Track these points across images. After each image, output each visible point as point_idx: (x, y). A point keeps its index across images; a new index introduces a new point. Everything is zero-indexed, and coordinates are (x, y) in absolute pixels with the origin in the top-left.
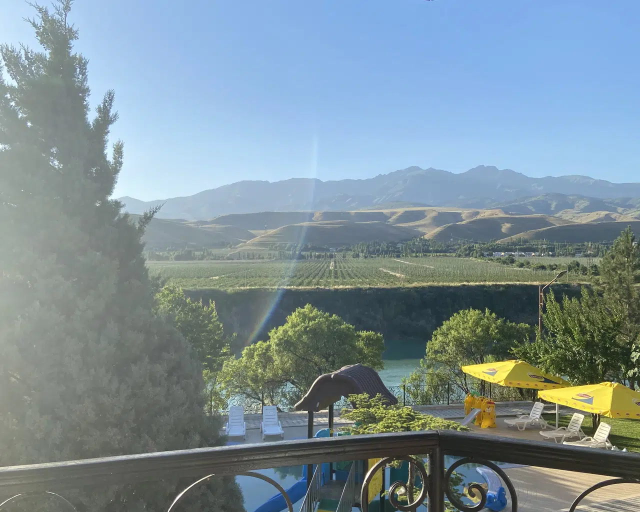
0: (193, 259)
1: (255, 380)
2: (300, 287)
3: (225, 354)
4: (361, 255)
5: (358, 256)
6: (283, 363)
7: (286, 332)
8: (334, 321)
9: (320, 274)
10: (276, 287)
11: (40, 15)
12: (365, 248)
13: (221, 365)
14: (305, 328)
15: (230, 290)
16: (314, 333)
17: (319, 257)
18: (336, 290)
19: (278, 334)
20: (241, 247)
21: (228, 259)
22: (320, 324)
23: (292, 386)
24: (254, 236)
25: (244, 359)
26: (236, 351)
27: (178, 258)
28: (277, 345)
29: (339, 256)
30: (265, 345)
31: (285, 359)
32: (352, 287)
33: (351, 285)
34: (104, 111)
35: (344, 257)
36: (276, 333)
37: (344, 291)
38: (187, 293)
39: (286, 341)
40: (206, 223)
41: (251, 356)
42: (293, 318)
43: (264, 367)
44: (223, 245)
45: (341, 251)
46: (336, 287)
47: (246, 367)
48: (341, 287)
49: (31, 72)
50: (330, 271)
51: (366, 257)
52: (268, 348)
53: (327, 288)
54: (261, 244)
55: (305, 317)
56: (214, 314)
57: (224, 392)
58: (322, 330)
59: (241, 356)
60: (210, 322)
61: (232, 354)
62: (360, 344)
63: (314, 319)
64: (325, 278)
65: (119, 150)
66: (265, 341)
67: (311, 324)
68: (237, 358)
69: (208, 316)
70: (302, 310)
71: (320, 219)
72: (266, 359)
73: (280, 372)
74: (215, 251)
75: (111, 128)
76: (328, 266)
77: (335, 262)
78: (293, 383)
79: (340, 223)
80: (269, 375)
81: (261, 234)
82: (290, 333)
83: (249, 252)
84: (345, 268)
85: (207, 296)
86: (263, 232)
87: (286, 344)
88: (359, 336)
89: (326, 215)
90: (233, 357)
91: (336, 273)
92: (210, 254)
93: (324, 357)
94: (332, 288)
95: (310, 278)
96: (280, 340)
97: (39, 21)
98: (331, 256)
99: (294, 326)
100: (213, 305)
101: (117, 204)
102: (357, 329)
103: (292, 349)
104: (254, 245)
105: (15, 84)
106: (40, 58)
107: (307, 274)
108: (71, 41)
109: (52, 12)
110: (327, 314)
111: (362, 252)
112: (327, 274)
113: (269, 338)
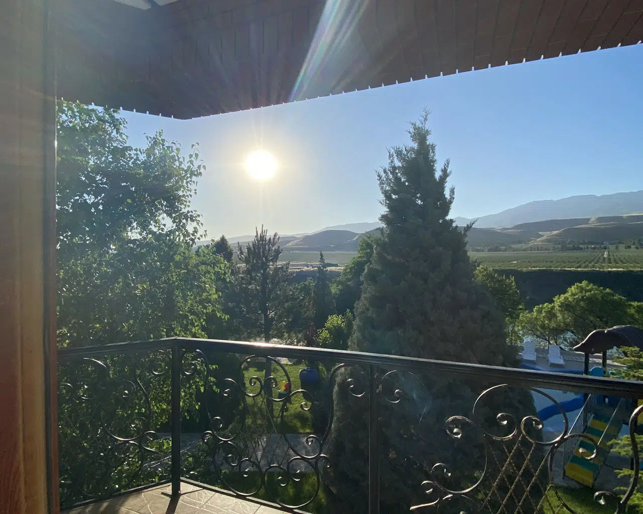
0: (500, 250)
1: (543, 327)
2: (579, 269)
3: (521, 309)
4: (633, 246)
5: (629, 247)
6: (563, 317)
7: (566, 298)
8: (608, 294)
9: (596, 261)
10: (559, 269)
11: (412, 126)
12: (636, 241)
13: (518, 316)
14: (583, 297)
15: (524, 270)
16: (590, 301)
17: (594, 248)
18: (610, 272)
19: (561, 299)
20: (532, 243)
21: (523, 250)
22: (595, 294)
23: (572, 334)
24: (542, 236)
25: (535, 314)
26: (529, 308)
27: (489, 250)
28: (560, 306)
29: (612, 247)
30: (550, 306)
31: (566, 316)
32: (625, 270)
33: (623, 268)
34: (444, 171)
35: (617, 248)
36: (559, 299)
37: (617, 273)
38: (495, 271)
39: (567, 305)
40: (508, 229)
41: (540, 311)
42: (573, 289)
43: (550, 320)
44: (520, 242)
45: (614, 244)
46: (609, 269)
47: (536, 318)
48: (614, 269)
49: (408, 157)
50: (604, 258)
51: (637, 248)
52: (553, 308)
53: (601, 270)
54: (548, 241)
55: (582, 289)
56: (513, 284)
57: (521, 332)
58: (597, 299)
59: (533, 311)
60: (511, 289)
61: (526, 309)
62: (632, 311)
63: (590, 291)
64: (600, 263)
65: (452, 191)
66: (550, 303)
67: (587, 294)
68: (529, 313)
69: (510, 285)
70: (580, 285)
71: (595, 222)
72: (551, 315)
73: (562, 324)
74: (513, 246)
75: (448, 179)
76: (603, 255)
77: (609, 252)
78: (572, 332)
79: (613, 224)
80: (553, 325)
81: (546, 235)
82: (570, 299)
83: (539, 246)
84: (617, 256)
85: (508, 273)
86: (549, 232)
88: (631, 305)
89: (600, 219)
90: (527, 311)
91: (609, 259)
92: (511, 248)
93: (599, 318)
94: (606, 270)
95: (587, 263)
96: (562, 303)
97: (412, 130)
98: (605, 248)
99: (573, 295)
100: (513, 279)
101: (452, 221)
102: (628, 300)
103: (571, 310)
104: (541, 241)
105: (400, 165)
106: (412, 149)
107: (585, 261)
108: (427, 137)
109: (418, 124)
110: (602, 288)
111: (634, 244)
112: (601, 260)
113: (554, 301)
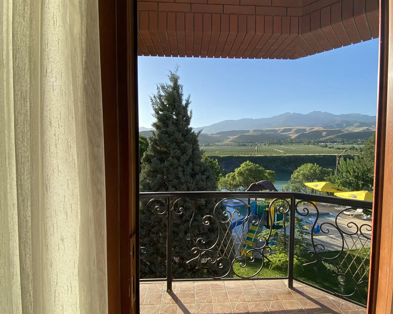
0: (210, 146)
1: (230, 184)
2: (245, 155)
3: (220, 176)
4: (267, 144)
5: (266, 145)
6: (239, 180)
7: (240, 169)
8: (257, 167)
9: (252, 151)
10: (237, 155)
11: (170, 73)
12: (268, 142)
13: (219, 179)
14: (247, 169)
15: (221, 156)
16: (250, 170)
17: (252, 145)
18: (258, 156)
19: (238, 170)
20: (225, 142)
21: (221, 146)
22: (252, 167)
23: (242, 187)
24: (229, 138)
25: (226, 178)
26: (224, 175)
27: (205, 146)
28: (238, 174)
29: (259, 145)
30: (233, 174)
31: (240, 178)
33: (263, 155)
34: (188, 101)
35: (261, 145)
36: (237, 170)
37: (260, 157)
38: (209, 157)
39: (240, 173)
40: (214, 134)
41: (229, 177)
42: (243, 165)
43: (233, 181)
44: (219, 142)
45: (259, 143)
46: (258, 155)
47: (227, 180)
48: (259, 155)
49: (168, 91)
50: (256, 150)
51: (269, 145)
52: (234, 175)
53: (254, 156)
54: (232, 141)
55: (247, 165)
56: (217, 163)
57: (220, 188)
58: (253, 169)
59: (225, 177)
60: (216, 166)
61: (222, 176)
62: (266, 174)
63: (250, 165)
64: (254, 153)
65: (191, 113)
66: (233, 172)
67: (249, 167)
68: (224, 177)
69: (215, 164)
70: (246, 163)
71: (252, 132)
72: (234, 178)
73: (238, 182)
74: (217, 144)
76: (255, 148)
77: (257, 147)
78: (243, 186)
79: (260, 133)
80: (235, 183)
81: (232, 138)
82: (242, 170)
83: (228, 144)
84: (261, 149)
85: (215, 158)
86: (232, 137)
87: (241, 174)
88: (266, 172)
89: (254, 131)
90: (223, 177)
91: (258, 151)
92: (215, 144)
93: (253, 178)
94: (256, 156)
95: (249, 152)
96: (238, 172)
97: (170, 75)
98: (256, 145)
99: (243, 168)
100: (217, 160)
102: (265, 170)
103: (242, 175)
104: (229, 141)
105: (164, 95)
106: (170, 86)
107: (247, 151)
108: (178, 80)
109: (173, 72)
110: (255, 164)
111: (267, 143)
112: (254, 151)
113: (235, 171)
